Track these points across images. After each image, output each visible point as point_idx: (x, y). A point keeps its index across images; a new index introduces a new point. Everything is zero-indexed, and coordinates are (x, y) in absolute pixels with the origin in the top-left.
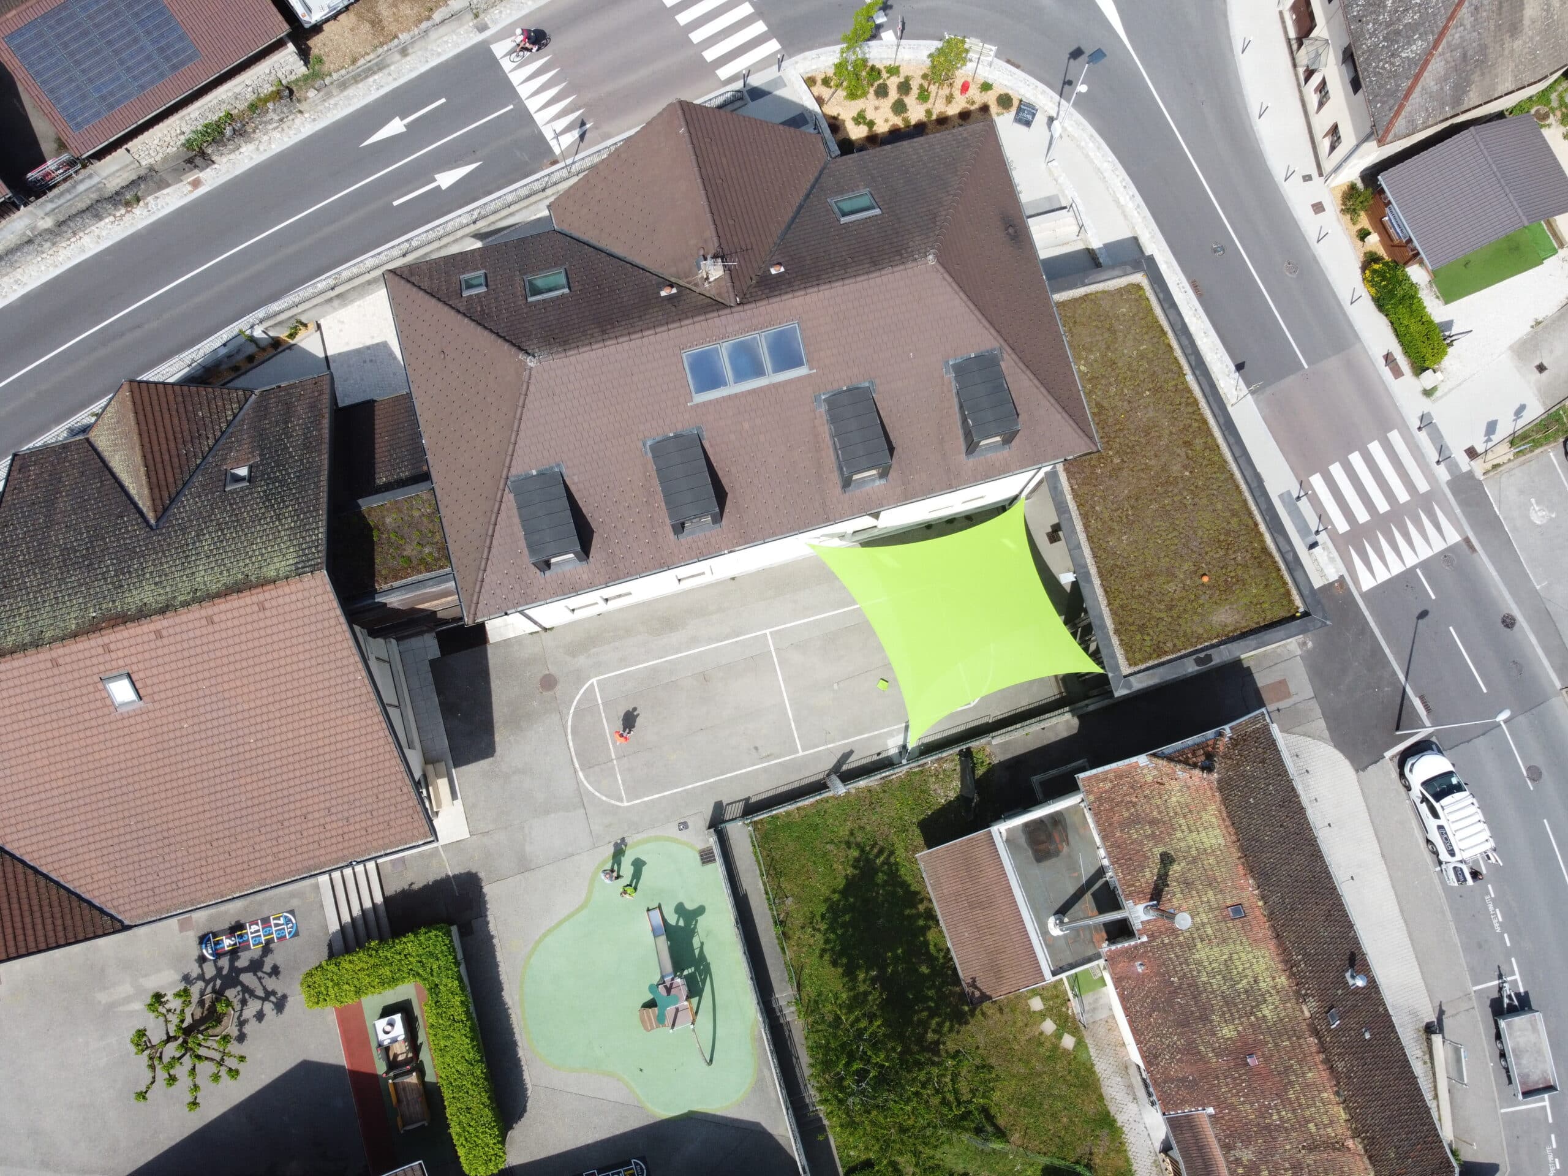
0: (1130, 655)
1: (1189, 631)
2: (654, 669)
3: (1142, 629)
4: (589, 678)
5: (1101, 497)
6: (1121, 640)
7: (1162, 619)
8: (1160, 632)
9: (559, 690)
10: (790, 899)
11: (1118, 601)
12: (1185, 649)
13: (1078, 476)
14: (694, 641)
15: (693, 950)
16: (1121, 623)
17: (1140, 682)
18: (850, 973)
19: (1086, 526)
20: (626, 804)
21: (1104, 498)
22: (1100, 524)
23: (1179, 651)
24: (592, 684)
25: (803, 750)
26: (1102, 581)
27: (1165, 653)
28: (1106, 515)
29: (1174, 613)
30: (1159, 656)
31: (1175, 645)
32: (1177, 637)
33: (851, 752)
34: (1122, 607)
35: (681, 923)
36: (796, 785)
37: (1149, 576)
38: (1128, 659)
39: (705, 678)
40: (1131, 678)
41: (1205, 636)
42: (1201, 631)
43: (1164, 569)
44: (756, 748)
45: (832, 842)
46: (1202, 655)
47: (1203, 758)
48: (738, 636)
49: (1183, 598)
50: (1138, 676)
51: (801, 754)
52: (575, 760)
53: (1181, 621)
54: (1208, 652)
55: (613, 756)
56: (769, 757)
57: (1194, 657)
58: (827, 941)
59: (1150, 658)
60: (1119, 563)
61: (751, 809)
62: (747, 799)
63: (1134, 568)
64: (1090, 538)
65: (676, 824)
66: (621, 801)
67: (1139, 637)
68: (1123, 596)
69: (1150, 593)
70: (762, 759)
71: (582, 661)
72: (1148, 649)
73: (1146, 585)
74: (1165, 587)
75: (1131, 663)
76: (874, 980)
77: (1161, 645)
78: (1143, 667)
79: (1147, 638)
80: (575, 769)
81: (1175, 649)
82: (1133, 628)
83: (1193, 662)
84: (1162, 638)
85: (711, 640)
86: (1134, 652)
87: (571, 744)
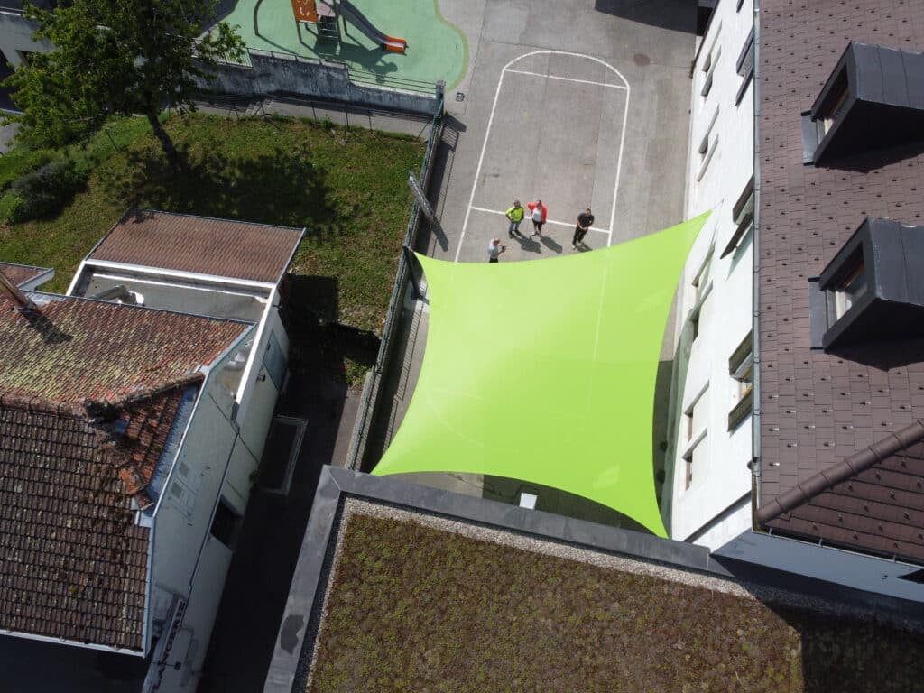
0: (368, 525)
1: (350, 641)
2: (617, 131)
3: (396, 566)
4: (631, 86)
5: (633, 622)
6: (397, 524)
7: (392, 609)
8: (374, 594)
9: (632, 65)
10: (344, 144)
11: (457, 553)
12: (327, 620)
13: (683, 602)
14: (630, 169)
15: (353, 60)
16: (421, 537)
17: (322, 511)
18: (247, 167)
19: (594, 570)
20: (504, 69)
21: (629, 627)
22: (590, 595)
23: (330, 608)
24: (625, 85)
25: (472, 211)
26: (499, 546)
27: (340, 581)
28: (599, 614)
29: (390, 634)
30: (342, 568)
31: (342, 604)
32: (351, 616)
33: (445, 249)
34: (443, 554)
35: (380, 64)
36: (443, 190)
37: (469, 628)
38: (364, 517)
39: (589, 164)
40: (335, 501)
41: (328, 667)
42: (338, 664)
43: (468, 662)
44: (497, 176)
45: (371, 199)
46: (301, 634)
47: (133, 433)
48: (617, 206)
49: (406, 666)
50: (332, 515)
51: (470, 207)
52: (562, 53)
53: (371, 638)
54: (298, 649)
55: (551, 77)
56: (482, 182)
57: (306, 620)
58: (287, 158)
59: (346, 550)
60: (513, 588)
61: (442, 150)
62: (454, 150)
63: (493, 608)
64: (571, 565)
65: (466, 94)
66: (508, 68)
67: (387, 554)
68: (460, 564)
69: (443, 612)
70: (484, 175)
71: (650, 86)
72: (361, 556)
73: (456, 613)
74: (439, 645)
75: (357, 520)
76: (227, 181)
77: (355, 582)
78: (341, 535)
79: (378, 565)
80: (554, 50)
81: (337, 603)
82: (404, 551)
83: (301, 612)
84: (364, 588)
85: (624, 183)
86: (369, 532)
87: (578, 55)
